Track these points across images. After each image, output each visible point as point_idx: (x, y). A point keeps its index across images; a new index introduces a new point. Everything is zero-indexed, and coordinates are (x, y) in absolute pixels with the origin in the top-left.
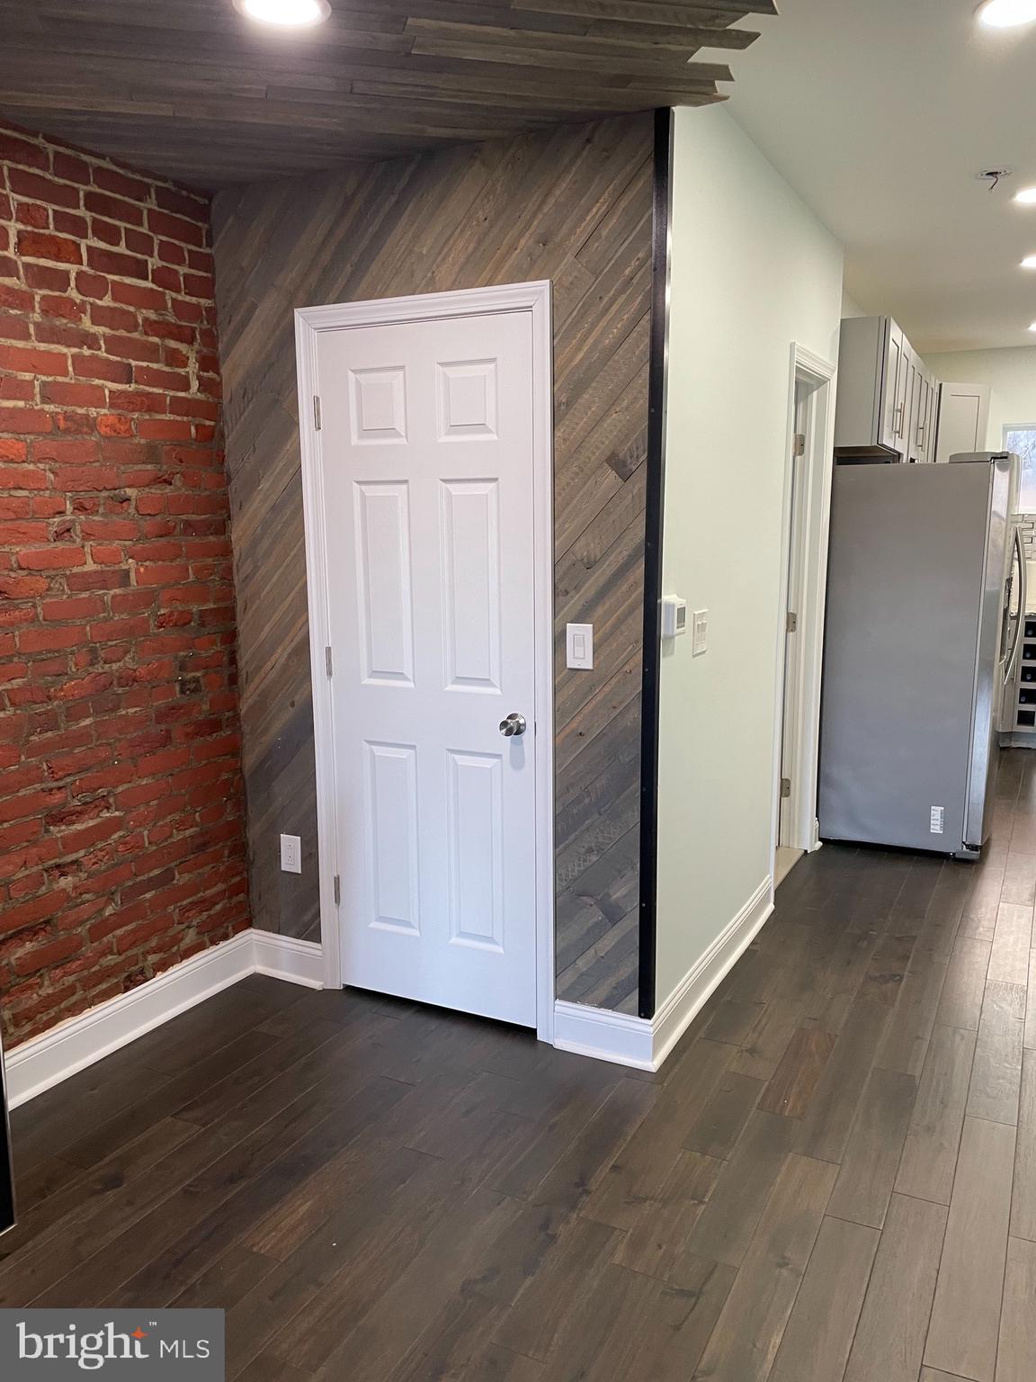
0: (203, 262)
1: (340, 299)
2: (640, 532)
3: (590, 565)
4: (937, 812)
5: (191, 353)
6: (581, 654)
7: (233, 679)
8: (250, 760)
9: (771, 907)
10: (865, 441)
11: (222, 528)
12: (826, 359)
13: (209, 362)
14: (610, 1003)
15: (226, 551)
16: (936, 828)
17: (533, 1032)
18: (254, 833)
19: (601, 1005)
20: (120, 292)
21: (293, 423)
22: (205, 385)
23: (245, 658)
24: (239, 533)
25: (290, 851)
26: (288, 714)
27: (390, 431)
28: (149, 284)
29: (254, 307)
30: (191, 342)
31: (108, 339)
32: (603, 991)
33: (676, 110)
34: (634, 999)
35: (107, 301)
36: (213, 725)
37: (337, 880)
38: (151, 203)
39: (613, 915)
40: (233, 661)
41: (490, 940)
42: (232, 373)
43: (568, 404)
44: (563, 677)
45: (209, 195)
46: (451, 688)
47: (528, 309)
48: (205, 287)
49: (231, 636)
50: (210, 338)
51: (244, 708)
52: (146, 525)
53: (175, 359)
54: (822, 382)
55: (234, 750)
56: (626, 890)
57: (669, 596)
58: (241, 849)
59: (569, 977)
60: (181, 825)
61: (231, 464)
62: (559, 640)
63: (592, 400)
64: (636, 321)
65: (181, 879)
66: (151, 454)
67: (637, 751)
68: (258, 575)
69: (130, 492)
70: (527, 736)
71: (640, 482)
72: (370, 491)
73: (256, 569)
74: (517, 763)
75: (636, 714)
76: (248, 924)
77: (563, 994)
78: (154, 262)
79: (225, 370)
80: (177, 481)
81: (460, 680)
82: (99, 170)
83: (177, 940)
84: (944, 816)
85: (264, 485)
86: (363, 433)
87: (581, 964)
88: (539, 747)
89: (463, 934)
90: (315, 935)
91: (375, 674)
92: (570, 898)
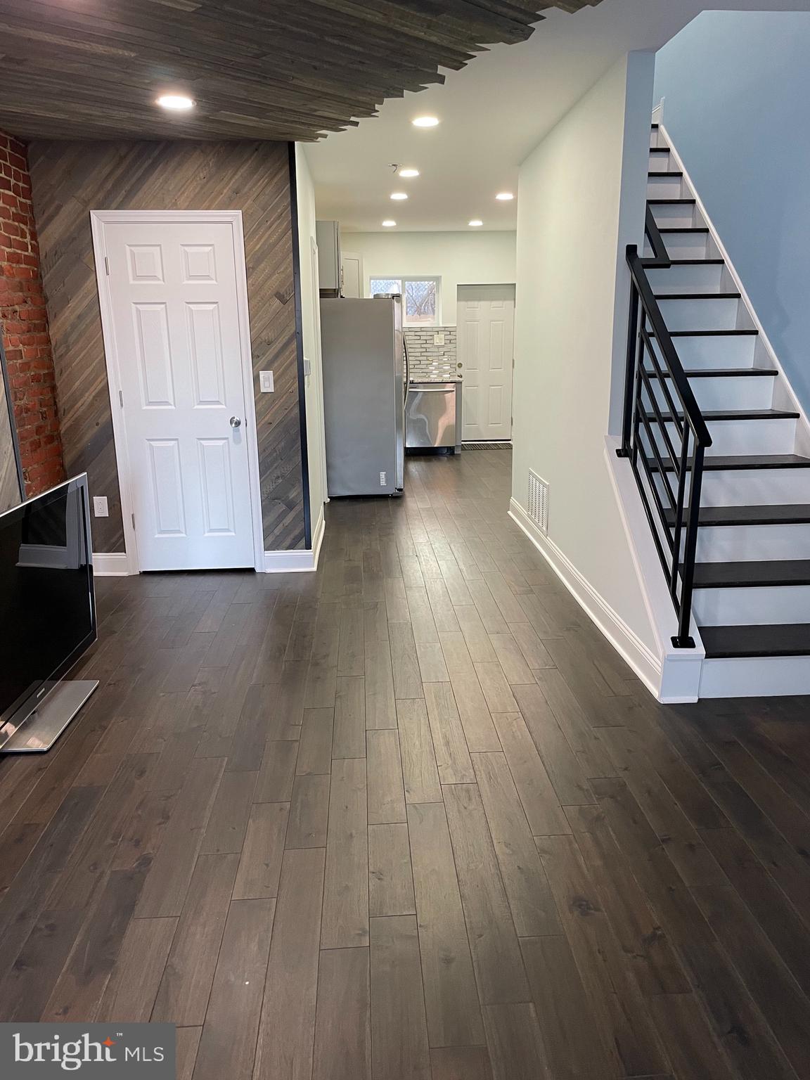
1: (119, 208)
2: (293, 328)
3: (269, 343)
4: (383, 475)
5: (27, 230)
6: (267, 385)
7: (56, 413)
8: (68, 460)
10: (333, 286)
11: (45, 326)
13: (36, 234)
14: (292, 547)
15: (47, 341)
16: (383, 483)
17: (253, 569)
19: (287, 549)
21: (90, 271)
22: (36, 248)
23: (63, 400)
24: (55, 331)
25: (102, 505)
26: (95, 430)
27: (154, 277)
28: (11, 194)
29: (62, 206)
30: (25, 223)
32: (288, 542)
33: (296, 143)
34: (303, 542)
37: (133, 517)
39: (290, 506)
40: (56, 403)
41: (228, 530)
42: (46, 241)
44: (260, 396)
45: (27, 143)
46: (198, 407)
47: (231, 223)
48: (25, 193)
49: (52, 389)
51: (64, 429)
52: (24, 325)
53: (23, 235)
55: (59, 453)
56: (296, 494)
57: (305, 357)
59: (271, 539)
62: (256, 379)
63: (265, 267)
64: (284, 233)
66: (20, 287)
67: (297, 427)
68: (70, 354)
69: (17, 308)
70: (243, 426)
71: (290, 306)
72: (143, 308)
73: (68, 350)
74: (238, 441)
75: (297, 410)
77: (268, 548)
78: (12, 182)
79: (43, 237)
80: (28, 301)
81: (202, 403)
84: (386, 476)
86: (136, 277)
87: (277, 532)
88: (250, 432)
89: (211, 531)
90: (122, 549)
91: (150, 403)
92: (269, 502)
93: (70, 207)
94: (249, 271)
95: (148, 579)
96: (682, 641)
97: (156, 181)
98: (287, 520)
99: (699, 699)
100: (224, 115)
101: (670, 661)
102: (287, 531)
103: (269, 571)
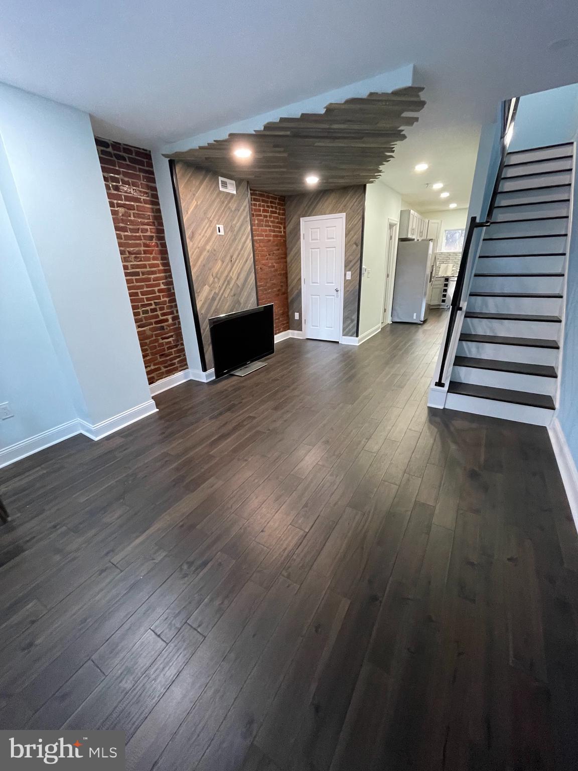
0: (284, 210)
1: (309, 216)
2: (359, 255)
3: (351, 261)
5: (282, 226)
6: (349, 277)
7: (287, 285)
8: (289, 301)
9: (380, 330)
10: (404, 237)
11: (285, 258)
12: (397, 220)
13: (285, 228)
14: (352, 336)
15: (286, 262)
16: (415, 318)
17: (338, 342)
18: (290, 313)
19: (350, 336)
20: (274, 217)
21: (299, 238)
22: (285, 232)
23: (289, 281)
24: (289, 259)
25: (297, 316)
26: (297, 291)
27: (317, 239)
28: (277, 215)
29: (292, 218)
30: (282, 224)
31: (273, 226)
32: (350, 334)
33: (367, 184)
34: (355, 335)
35: (272, 219)
36: (284, 293)
37: (305, 320)
38: (277, 201)
39: (352, 321)
40: (287, 282)
41: (332, 328)
42: (288, 229)
43: (348, 234)
44: (346, 281)
45: (285, 197)
46: (326, 284)
47: (342, 218)
48: (284, 214)
49: (287, 278)
50: (285, 223)
51: (289, 291)
52: (277, 257)
53: (280, 228)
54: (396, 224)
55: (287, 298)
56: (355, 317)
57: (363, 266)
58: (288, 316)
59: (345, 332)
60: (280, 310)
61: (288, 246)
62: (345, 275)
63: (352, 233)
64: (359, 220)
65: (281, 319)
66: (277, 245)
67: (357, 293)
68: (292, 267)
69: (275, 252)
70: (339, 292)
71: (360, 247)
72: (313, 250)
73: (291, 265)
74: (337, 296)
75: (358, 287)
76: (289, 329)
77: (344, 335)
78: (278, 211)
79: (287, 228)
80: (280, 249)
81: (328, 283)
82: (271, 196)
83: (280, 329)
84: (416, 315)
85: (294, 249)
86: (312, 240)
87: (347, 330)
88: (341, 294)
89: (327, 327)
90: (301, 330)
91: (313, 283)
92: (345, 319)
93: (296, 217)
94: (346, 235)
95: (309, 341)
96: (440, 384)
97: (319, 206)
98: (350, 327)
99: (444, 408)
100: (331, 180)
101: (432, 390)
102: (350, 330)
103: (343, 343)
